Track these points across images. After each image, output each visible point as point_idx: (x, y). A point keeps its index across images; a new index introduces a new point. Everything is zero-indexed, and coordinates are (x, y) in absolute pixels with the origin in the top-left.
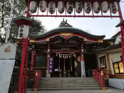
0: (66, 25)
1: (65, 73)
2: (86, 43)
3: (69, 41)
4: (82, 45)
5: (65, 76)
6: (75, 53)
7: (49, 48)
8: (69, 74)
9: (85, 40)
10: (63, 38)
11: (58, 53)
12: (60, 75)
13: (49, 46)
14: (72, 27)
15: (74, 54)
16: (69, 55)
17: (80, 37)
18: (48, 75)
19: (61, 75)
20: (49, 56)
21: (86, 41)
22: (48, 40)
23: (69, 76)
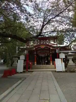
1: (43, 63)
7: (35, 52)
9: (51, 48)
16: (45, 55)
17: (48, 47)
18: (35, 64)
20: (35, 56)
22: (34, 49)
23: (45, 64)
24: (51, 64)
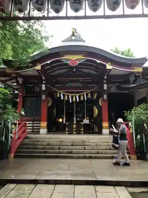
0: (73, 38)
2: (111, 73)
3: (80, 69)
4: (105, 77)
5: (75, 132)
6: (90, 92)
7: (44, 82)
8: (82, 129)
9: (109, 67)
10: (67, 64)
11: (61, 92)
12: (67, 129)
13: (43, 78)
14: (84, 41)
15: (89, 94)
16: (81, 95)
17: (98, 62)
18: (43, 131)
19: (68, 131)
20: (44, 97)
21: (110, 70)
22: (39, 67)
23: (82, 132)
24: (106, 131)
